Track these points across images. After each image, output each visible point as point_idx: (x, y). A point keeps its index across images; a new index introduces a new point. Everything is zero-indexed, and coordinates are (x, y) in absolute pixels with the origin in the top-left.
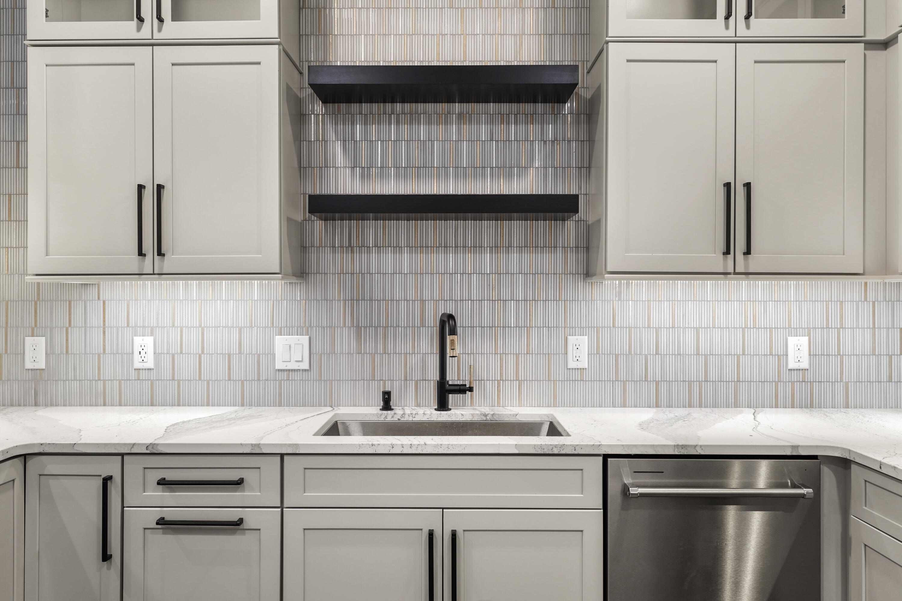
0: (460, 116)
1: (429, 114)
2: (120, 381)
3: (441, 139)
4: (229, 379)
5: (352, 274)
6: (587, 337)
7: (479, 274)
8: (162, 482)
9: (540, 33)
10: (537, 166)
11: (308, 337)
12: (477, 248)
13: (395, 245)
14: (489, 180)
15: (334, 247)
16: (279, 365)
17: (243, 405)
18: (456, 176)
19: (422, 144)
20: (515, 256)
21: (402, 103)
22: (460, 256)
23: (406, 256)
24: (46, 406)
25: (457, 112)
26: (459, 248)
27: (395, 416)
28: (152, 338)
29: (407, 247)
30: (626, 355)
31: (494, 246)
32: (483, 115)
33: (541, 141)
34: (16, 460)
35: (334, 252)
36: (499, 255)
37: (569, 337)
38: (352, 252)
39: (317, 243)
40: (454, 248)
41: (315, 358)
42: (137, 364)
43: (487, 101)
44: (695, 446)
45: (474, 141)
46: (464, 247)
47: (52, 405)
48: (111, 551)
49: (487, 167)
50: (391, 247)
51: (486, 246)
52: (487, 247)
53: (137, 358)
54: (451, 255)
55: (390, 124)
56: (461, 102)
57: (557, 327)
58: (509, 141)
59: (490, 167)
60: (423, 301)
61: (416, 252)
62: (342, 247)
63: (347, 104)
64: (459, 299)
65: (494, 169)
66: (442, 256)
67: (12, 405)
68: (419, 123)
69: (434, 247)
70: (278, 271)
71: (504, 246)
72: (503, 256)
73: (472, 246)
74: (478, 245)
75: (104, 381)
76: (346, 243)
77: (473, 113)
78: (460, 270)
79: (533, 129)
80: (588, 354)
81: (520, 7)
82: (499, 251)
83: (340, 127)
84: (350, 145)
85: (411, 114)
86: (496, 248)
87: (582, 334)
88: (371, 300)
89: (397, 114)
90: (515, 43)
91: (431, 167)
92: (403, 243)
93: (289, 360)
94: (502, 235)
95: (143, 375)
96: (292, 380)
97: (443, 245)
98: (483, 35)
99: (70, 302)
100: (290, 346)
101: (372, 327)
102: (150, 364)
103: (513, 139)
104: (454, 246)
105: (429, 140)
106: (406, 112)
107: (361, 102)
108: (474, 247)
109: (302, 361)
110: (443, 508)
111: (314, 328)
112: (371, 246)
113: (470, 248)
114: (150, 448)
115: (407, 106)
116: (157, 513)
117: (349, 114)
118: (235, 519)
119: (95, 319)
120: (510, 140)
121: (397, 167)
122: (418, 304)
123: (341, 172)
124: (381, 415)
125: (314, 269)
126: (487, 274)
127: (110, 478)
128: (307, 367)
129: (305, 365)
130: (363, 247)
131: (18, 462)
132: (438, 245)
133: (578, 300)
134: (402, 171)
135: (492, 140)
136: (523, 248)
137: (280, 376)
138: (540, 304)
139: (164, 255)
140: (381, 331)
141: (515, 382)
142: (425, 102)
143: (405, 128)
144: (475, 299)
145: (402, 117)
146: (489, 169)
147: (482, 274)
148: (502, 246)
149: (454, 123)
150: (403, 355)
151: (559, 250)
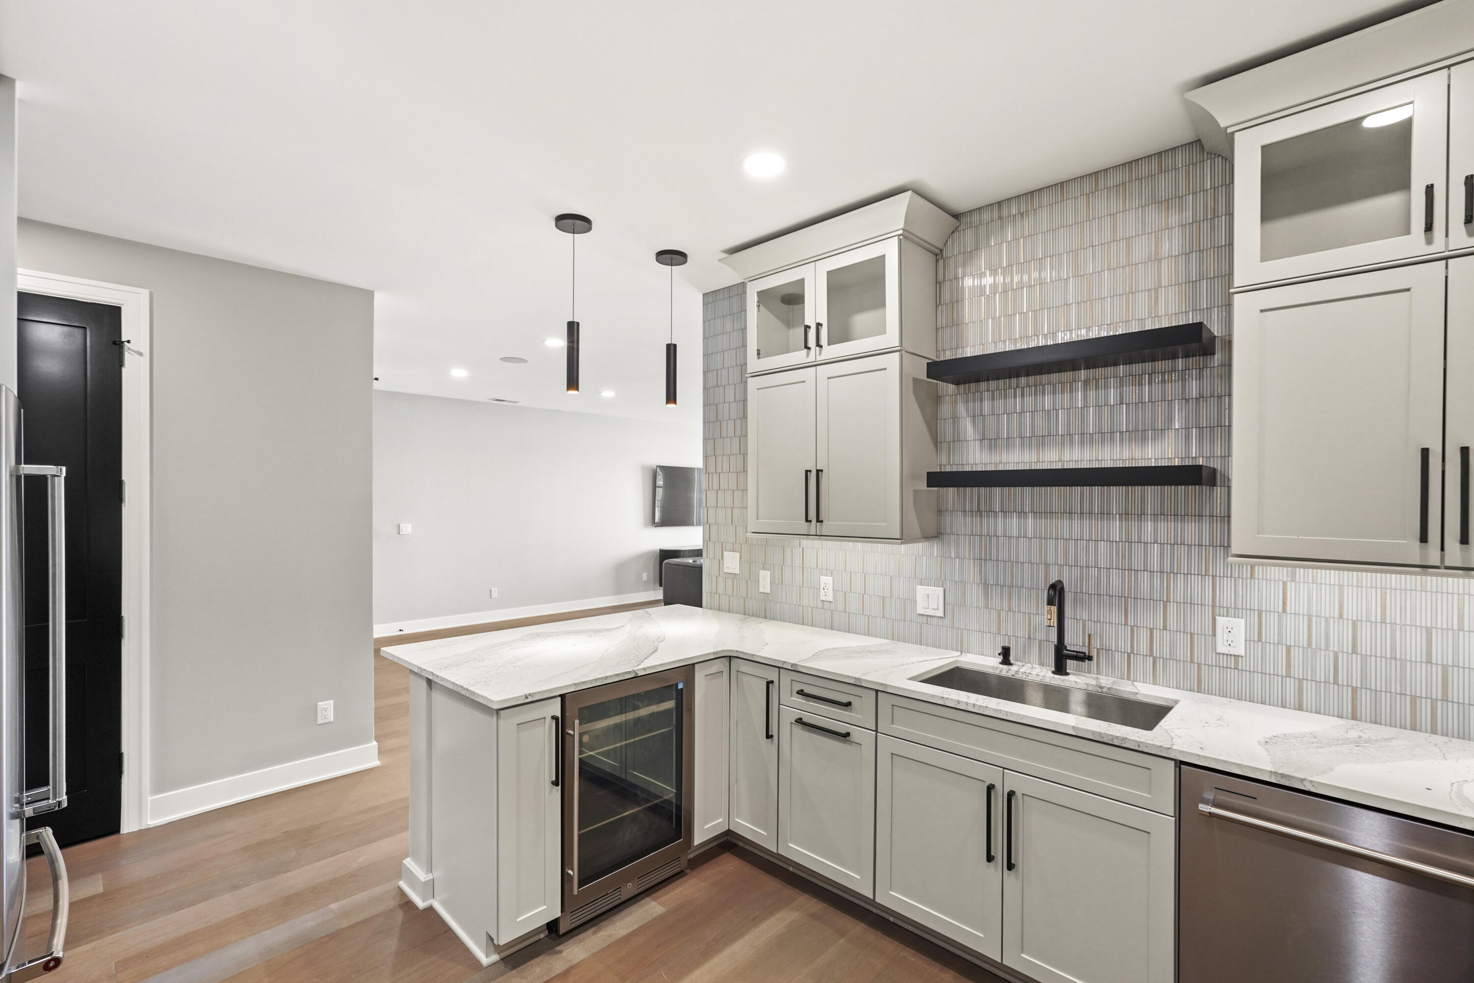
0: (1086, 383)
1: (1053, 384)
2: (812, 608)
3: (1066, 408)
4: (883, 617)
5: (981, 536)
6: (1243, 621)
7: (1107, 541)
8: (801, 693)
9: (1180, 282)
10: (1177, 427)
11: (942, 589)
12: (1105, 514)
13: (1020, 511)
14: (1118, 445)
15: (965, 511)
16: (920, 611)
17: (893, 640)
18: (1082, 443)
19: (1046, 413)
20: (1149, 526)
21: (1027, 376)
22: (1086, 523)
23: (1030, 520)
24: (771, 619)
25: (1083, 379)
26: (1085, 515)
27: (1010, 671)
28: (831, 578)
29: (1031, 512)
30: (1303, 648)
31: (1124, 513)
32: (1112, 379)
33: (1182, 399)
34: (724, 659)
35: (965, 516)
36: (1130, 522)
37: (1218, 618)
38: (981, 516)
39: (950, 507)
40: (1079, 515)
41: (949, 608)
42: (823, 598)
43: (1116, 364)
44: (1302, 780)
45: (1102, 406)
46: (1091, 513)
47: (774, 619)
48: (772, 731)
49: (1117, 432)
50: (1016, 512)
51: (1114, 513)
52: (1116, 514)
53: (822, 592)
54: (1076, 521)
55: (1015, 396)
56: (1087, 368)
57: (1202, 605)
58: (1142, 403)
59: (1120, 432)
60: (1047, 565)
61: (1040, 518)
62: (972, 511)
63: (977, 383)
64: (1085, 565)
65: (1124, 433)
66: (1066, 522)
67: (753, 616)
68: (1044, 394)
69: (1058, 513)
70: (899, 537)
71: (1136, 513)
72: (1134, 525)
73: (1099, 512)
74: (1105, 512)
75: (803, 606)
76: (975, 508)
77: (1100, 378)
78: (1086, 536)
79: (1172, 389)
80: (1246, 640)
81: (1156, 259)
82: (1130, 519)
83: (971, 405)
84: (979, 420)
85: (1035, 386)
86: (1125, 515)
87: (1237, 615)
88: (997, 560)
89: (1022, 388)
90: (1150, 298)
91: (1056, 435)
92: (1027, 508)
93: (927, 607)
94: (1133, 502)
95: (826, 605)
96: (930, 624)
97: (1068, 511)
98: (1111, 297)
99: (784, 547)
100: (928, 596)
101: (998, 585)
102: (830, 598)
103: (1147, 401)
104: (1079, 512)
105: (1053, 409)
106: (1030, 384)
107: (988, 380)
108: (1101, 514)
109: (937, 609)
110: (1004, 768)
111: (948, 582)
112: (997, 511)
113: (1096, 515)
114: (793, 666)
115: (1032, 379)
116: (798, 714)
117: (978, 392)
118: (844, 731)
119: (798, 562)
120: (1144, 401)
121: (1022, 438)
122: (1042, 568)
123: (971, 444)
124: (997, 668)
125: (948, 530)
126: (1116, 542)
127: (772, 682)
128: (942, 615)
129: (940, 613)
130: (990, 511)
131: (726, 661)
132: (1062, 511)
133: (1231, 577)
134: (1027, 441)
135: (1121, 403)
136: (1159, 516)
137: (920, 619)
138: (1181, 578)
139: (822, 521)
140: (1006, 589)
141: (1148, 657)
142: (1049, 373)
143: (1029, 401)
144: (1102, 567)
145: (1026, 390)
146: (1118, 433)
147: (1110, 541)
148: (1133, 513)
149: (1080, 390)
150: (1027, 615)
151: (1206, 520)
